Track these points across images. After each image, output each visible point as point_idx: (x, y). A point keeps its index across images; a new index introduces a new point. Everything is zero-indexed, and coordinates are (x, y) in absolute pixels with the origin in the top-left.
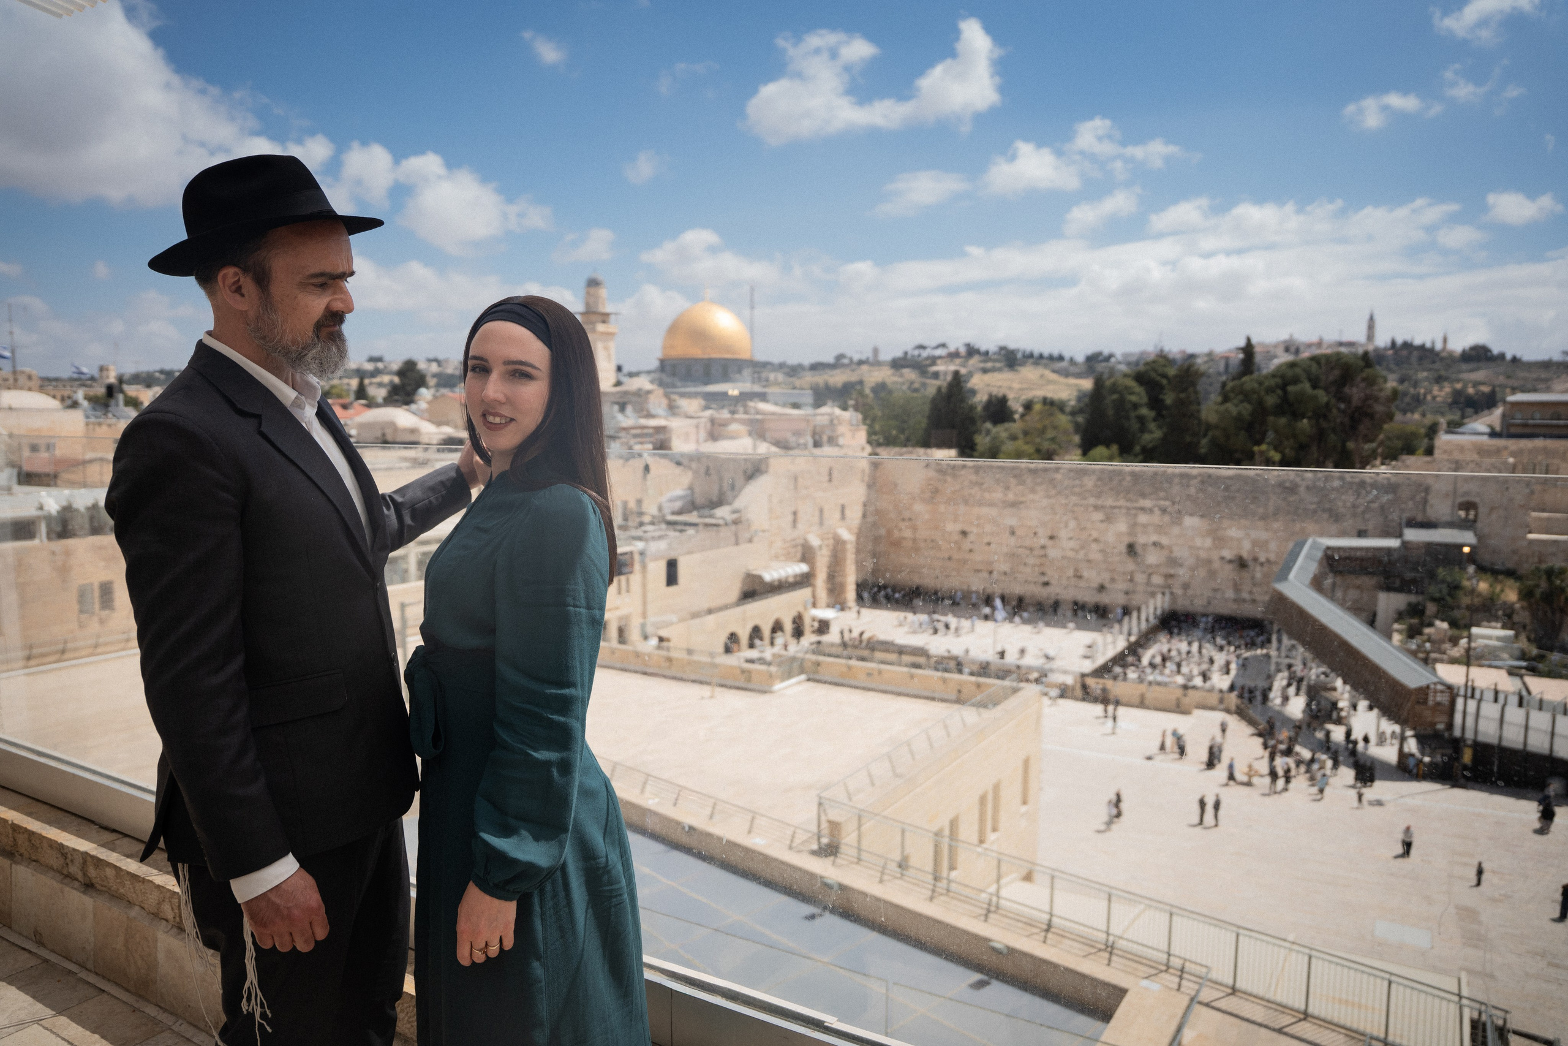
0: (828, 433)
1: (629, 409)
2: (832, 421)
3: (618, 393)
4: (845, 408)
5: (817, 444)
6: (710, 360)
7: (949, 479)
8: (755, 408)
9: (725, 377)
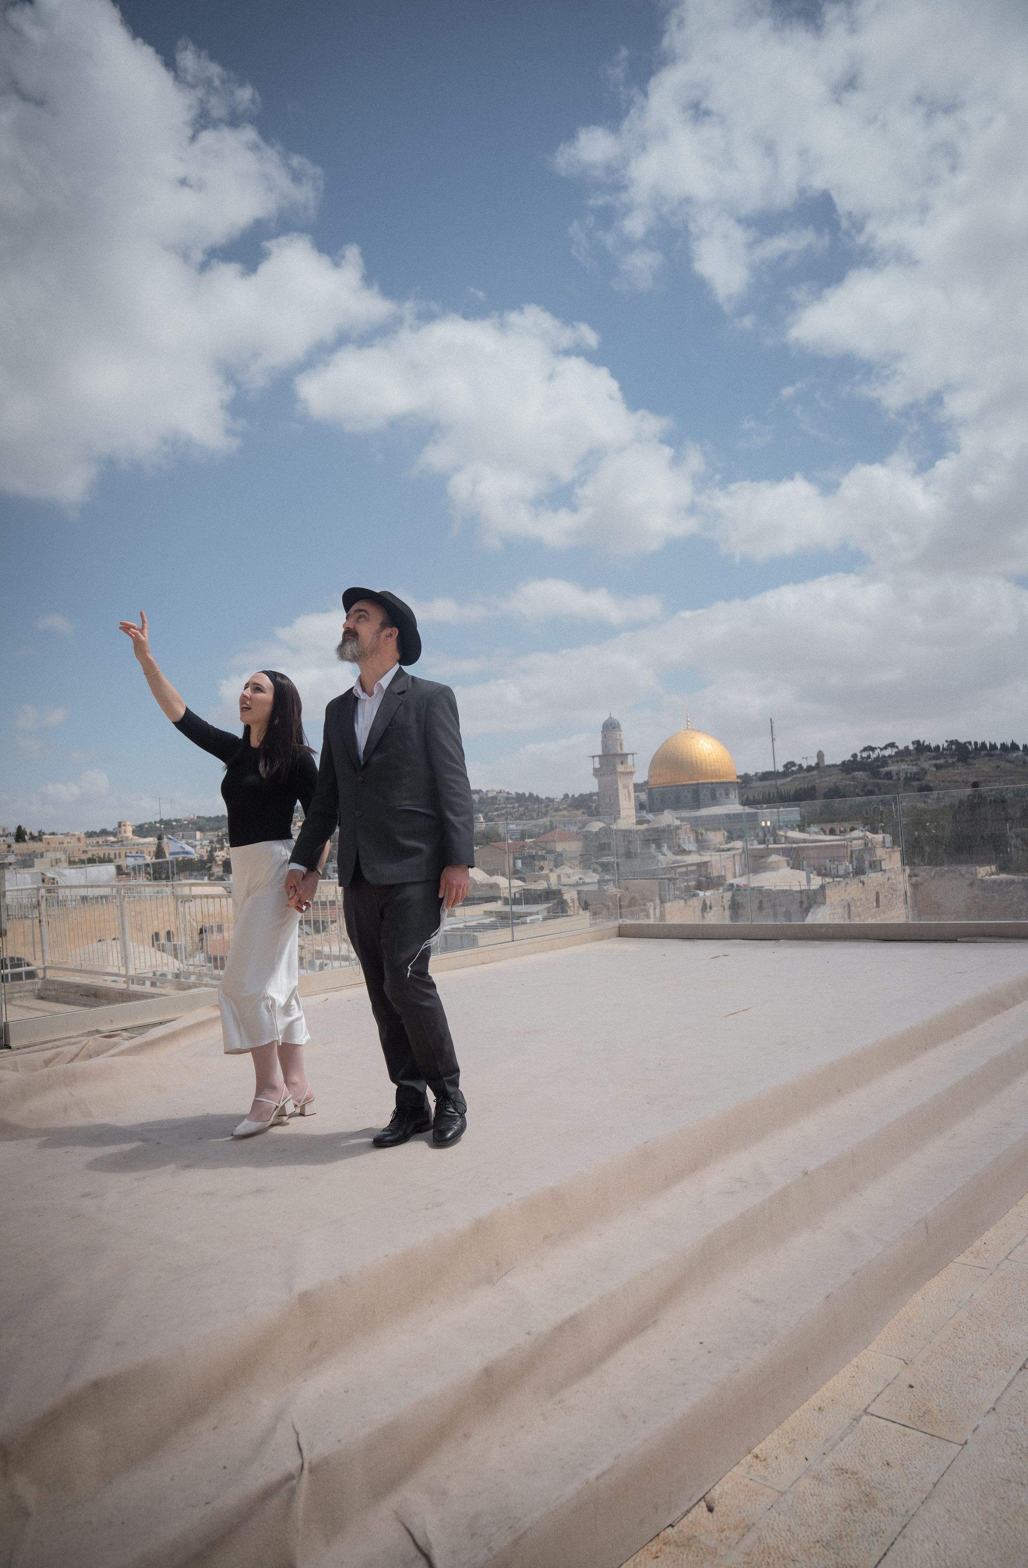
0: (867, 858)
1: (665, 849)
2: (866, 844)
3: (647, 830)
4: (874, 831)
5: (859, 871)
6: (698, 784)
7: (996, 896)
8: (786, 837)
9: (714, 800)
